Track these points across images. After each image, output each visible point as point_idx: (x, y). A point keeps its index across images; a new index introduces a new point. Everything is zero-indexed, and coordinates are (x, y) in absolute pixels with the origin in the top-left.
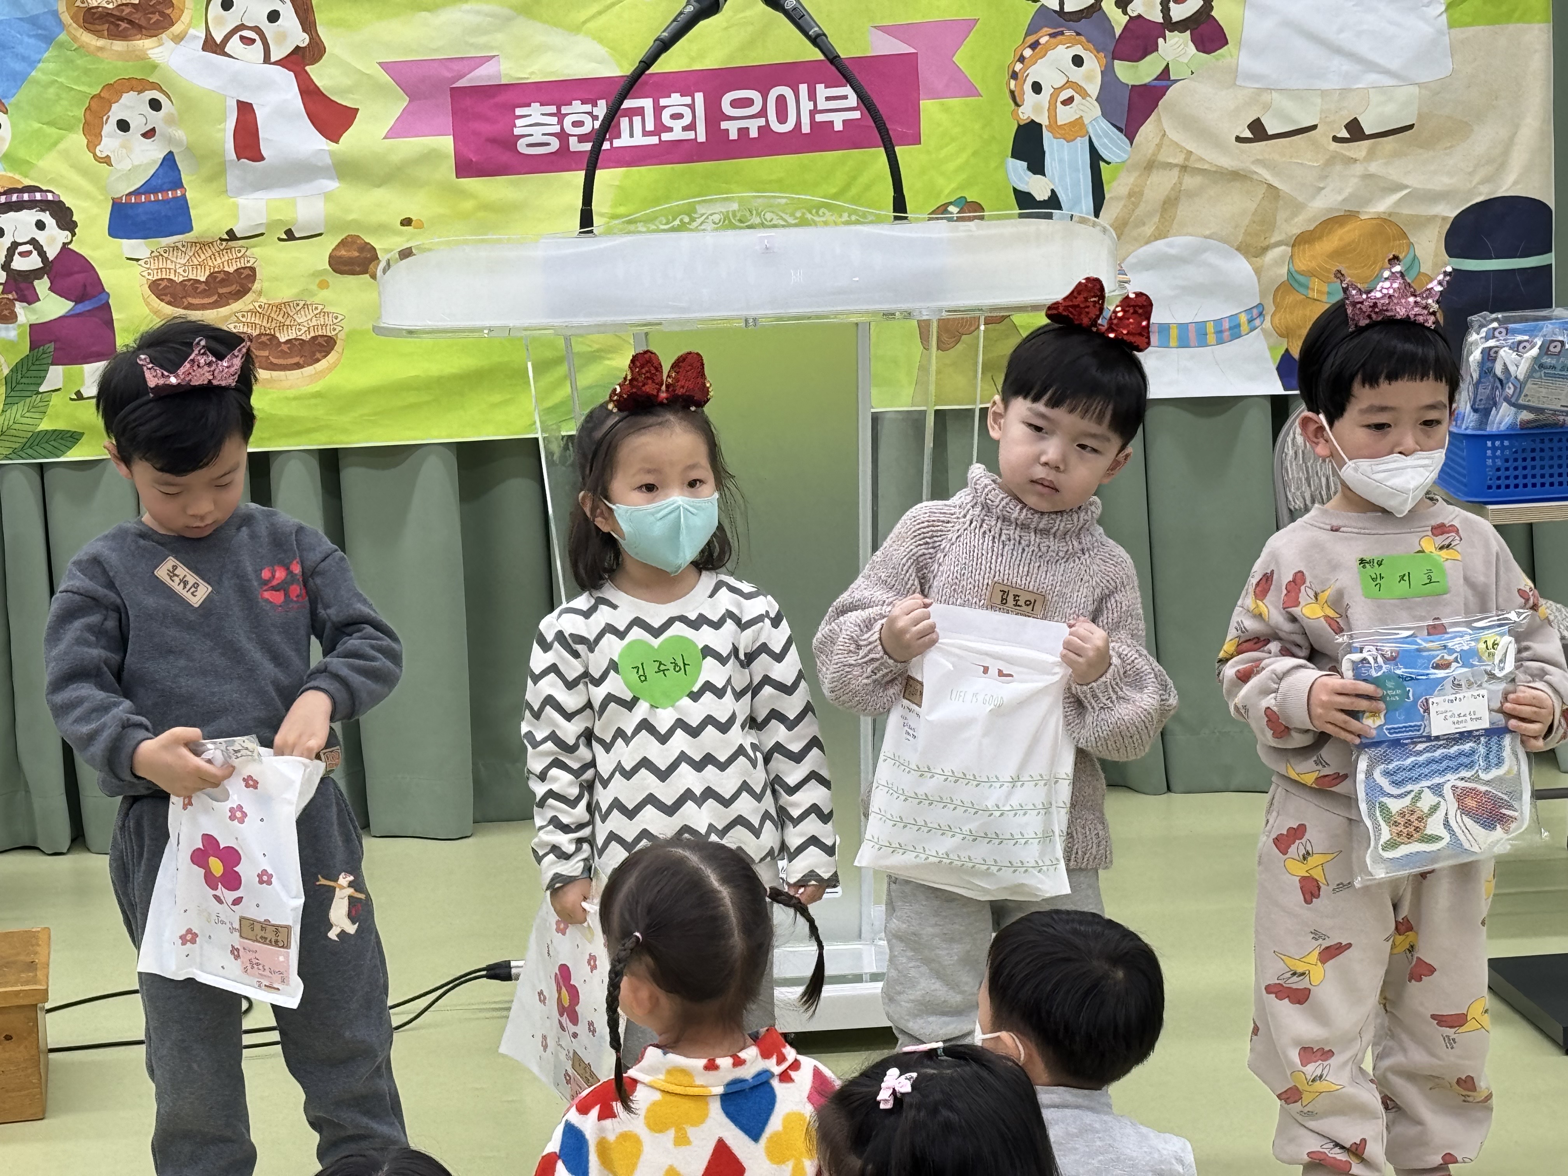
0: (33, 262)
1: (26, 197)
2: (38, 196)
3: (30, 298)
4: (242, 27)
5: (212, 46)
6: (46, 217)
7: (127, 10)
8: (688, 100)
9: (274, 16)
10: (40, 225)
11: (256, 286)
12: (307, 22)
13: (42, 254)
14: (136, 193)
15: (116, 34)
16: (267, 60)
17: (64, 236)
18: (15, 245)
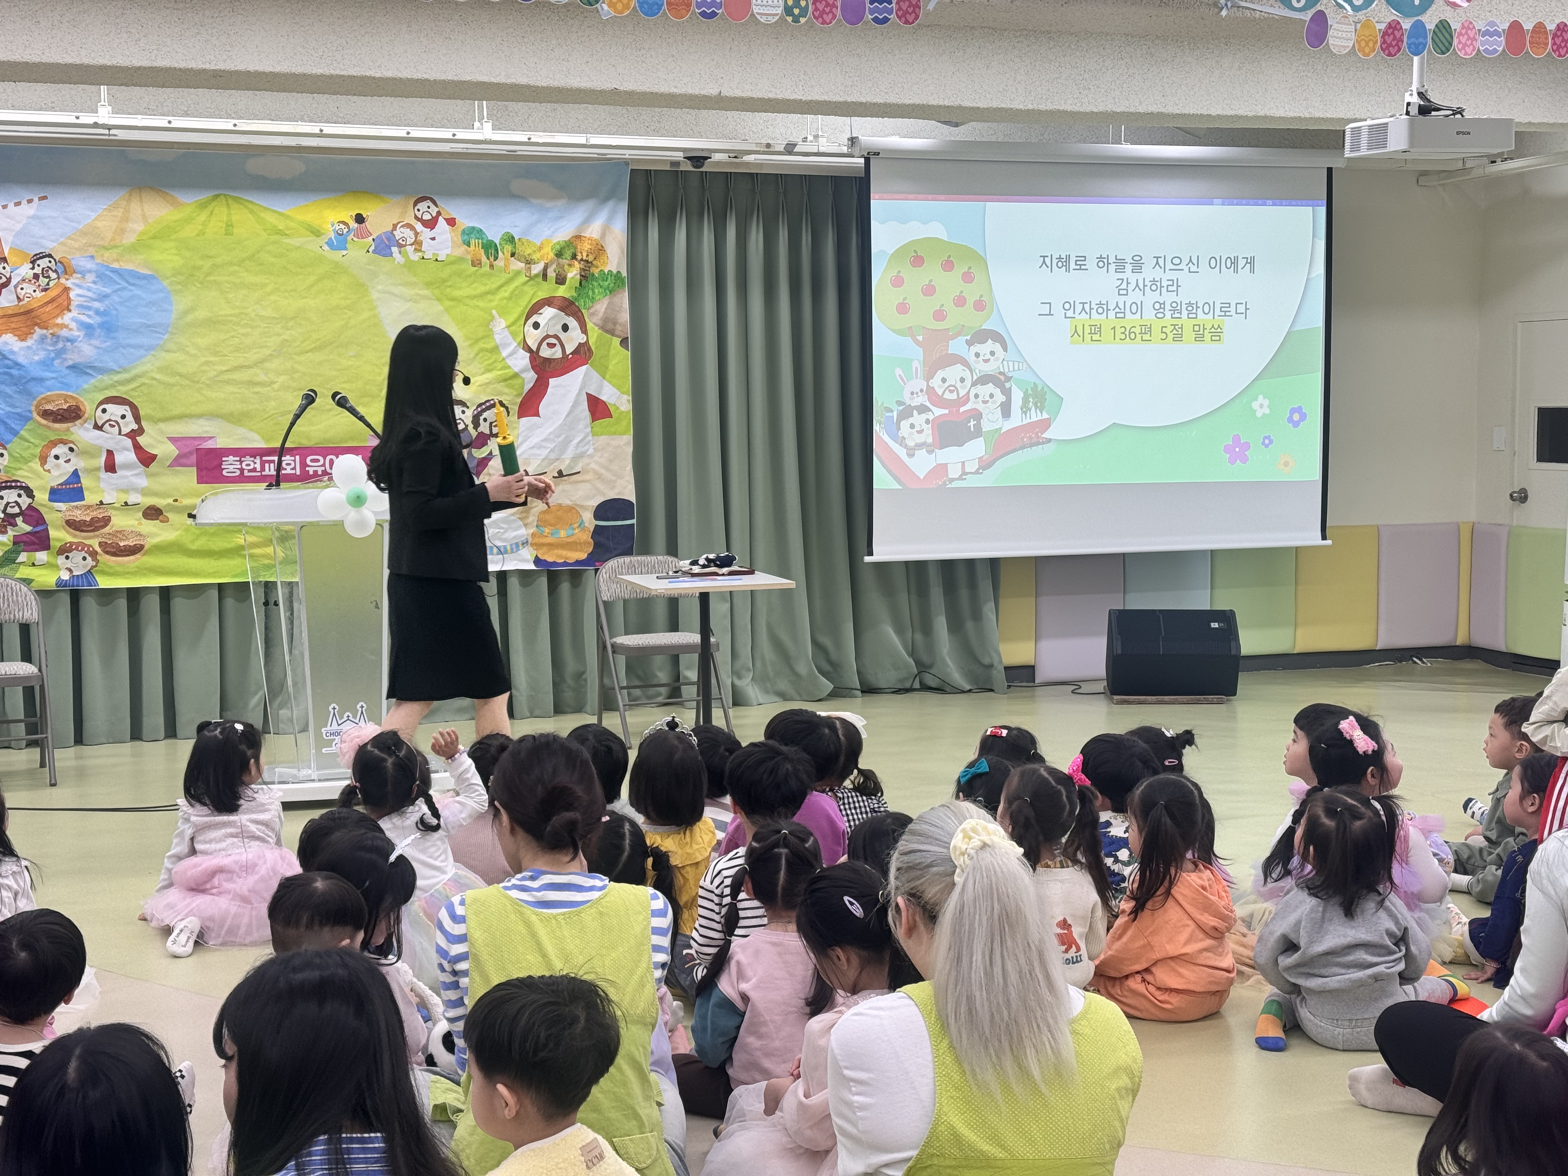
0: (16, 510)
1: (13, 484)
2: (19, 484)
3: (15, 525)
4: (110, 420)
5: (97, 427)
6: (22, 492)
7: (61, 411)
8: (293, 458)
9: (123, 417)
10: (20, 496)
11: (111, 524)
12: (137, 418)
13: (20, 507)
14: (61, 484)
15: (55, 421)
16: (120, 434)
17: (29, 500)
18: (8, 503)
